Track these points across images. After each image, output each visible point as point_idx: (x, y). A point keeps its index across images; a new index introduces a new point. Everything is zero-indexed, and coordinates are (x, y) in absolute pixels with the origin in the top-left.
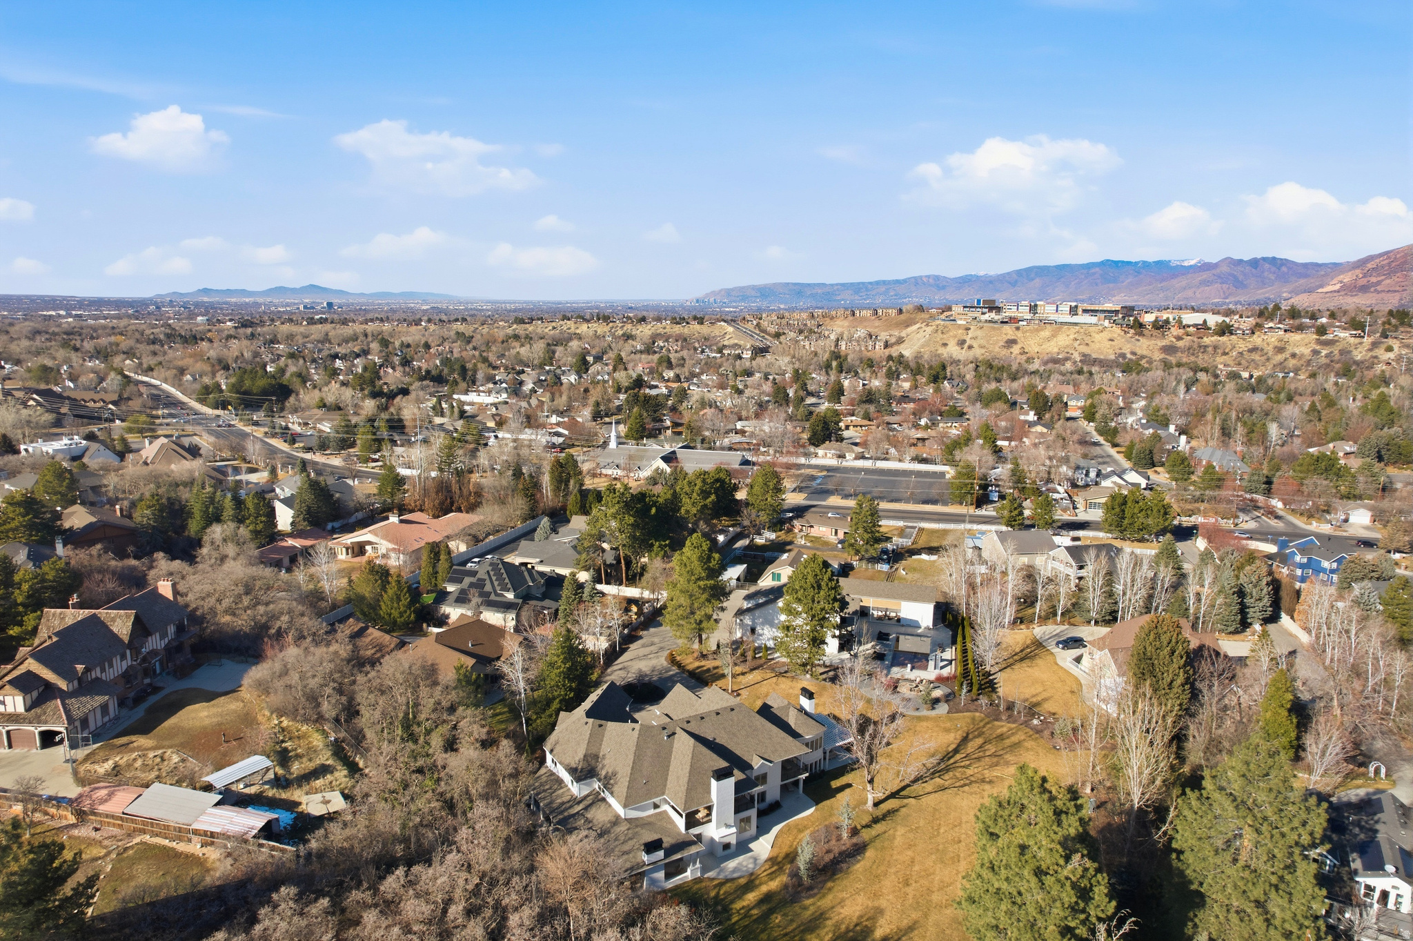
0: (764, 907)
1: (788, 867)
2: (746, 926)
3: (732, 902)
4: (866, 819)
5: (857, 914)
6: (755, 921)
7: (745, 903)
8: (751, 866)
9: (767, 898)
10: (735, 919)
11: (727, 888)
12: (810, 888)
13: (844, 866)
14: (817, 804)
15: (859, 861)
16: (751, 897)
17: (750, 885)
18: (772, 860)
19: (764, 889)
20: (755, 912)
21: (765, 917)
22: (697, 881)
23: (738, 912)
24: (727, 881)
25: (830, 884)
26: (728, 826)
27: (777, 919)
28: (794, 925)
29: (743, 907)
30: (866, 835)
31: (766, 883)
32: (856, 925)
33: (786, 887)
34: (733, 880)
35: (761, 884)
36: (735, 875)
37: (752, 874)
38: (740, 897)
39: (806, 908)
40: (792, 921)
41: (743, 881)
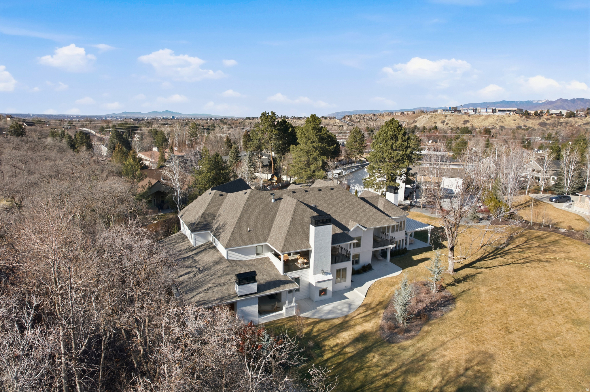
0: (360, 346)
1: (382, 313)
2: (340, 364)
3: (325, 339)
4: (449, 280)
5: (464, 357)
6: (351, 359)
7: (339, 341)
8: (346, 310)
9: (362, 337)
10: (327, 356)
11: (321, 326)
12: (407, 331)
13: (438, 313)
14: (403, 268)
15: (451, 310)
16: (345, 336)
17: (344, 326)
18: (366, 306)
19: (359, 329)
20: (349, 350)
21: (361, 355)
22: (291, 319)
23: (331, 349)
24: (322, 320)
25: (426, 328)
26: (325, 273)
27: (374, 358)
28: (394, 366)
29: (337, 345)
30: (451, 291)
31: (360, 324)
32: (467, 369)
33: (381, 328)
34: (327, 320)
35: (355, 325)
36: (330, 316)
37: (346, 316)
38: (333, 335)
39: (404, 349)
40: (391, 361)
41: (337, 322)
